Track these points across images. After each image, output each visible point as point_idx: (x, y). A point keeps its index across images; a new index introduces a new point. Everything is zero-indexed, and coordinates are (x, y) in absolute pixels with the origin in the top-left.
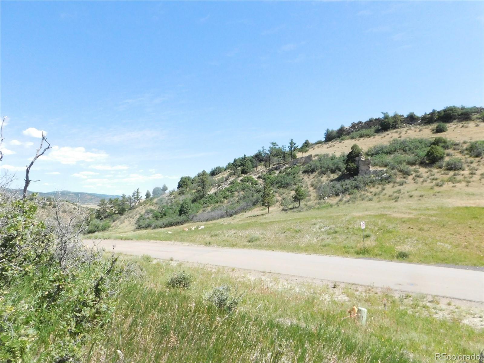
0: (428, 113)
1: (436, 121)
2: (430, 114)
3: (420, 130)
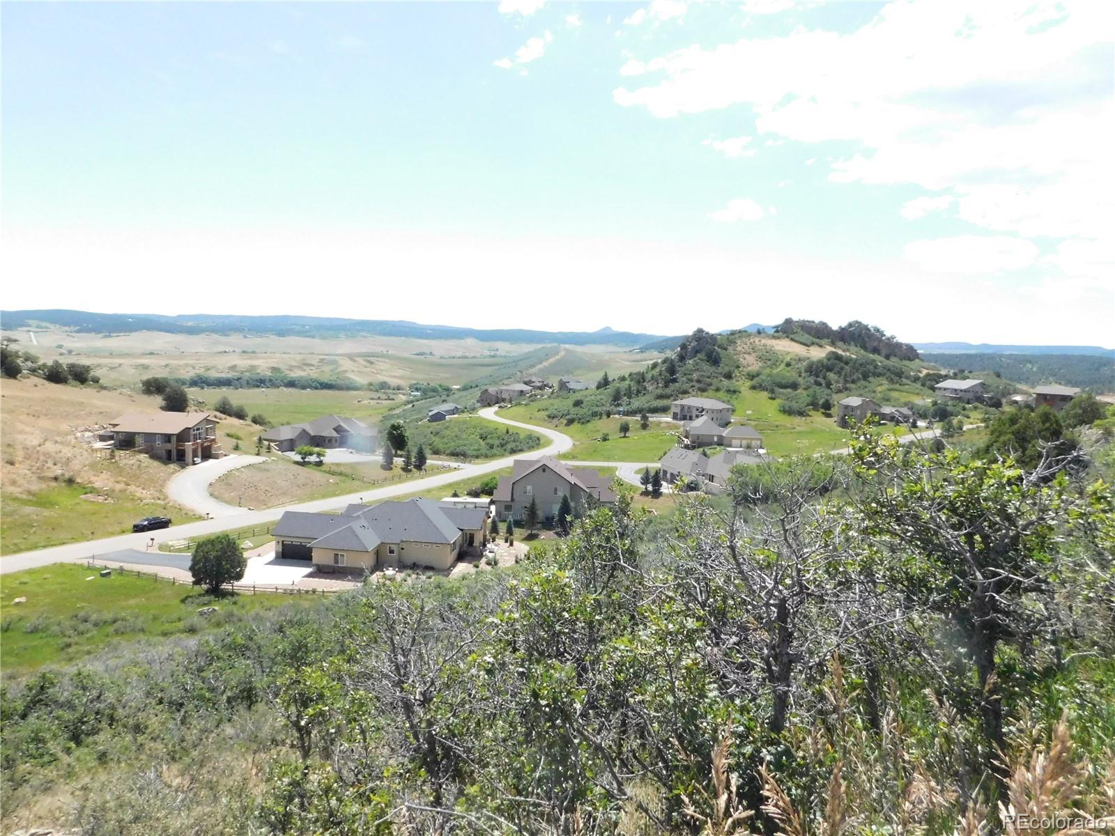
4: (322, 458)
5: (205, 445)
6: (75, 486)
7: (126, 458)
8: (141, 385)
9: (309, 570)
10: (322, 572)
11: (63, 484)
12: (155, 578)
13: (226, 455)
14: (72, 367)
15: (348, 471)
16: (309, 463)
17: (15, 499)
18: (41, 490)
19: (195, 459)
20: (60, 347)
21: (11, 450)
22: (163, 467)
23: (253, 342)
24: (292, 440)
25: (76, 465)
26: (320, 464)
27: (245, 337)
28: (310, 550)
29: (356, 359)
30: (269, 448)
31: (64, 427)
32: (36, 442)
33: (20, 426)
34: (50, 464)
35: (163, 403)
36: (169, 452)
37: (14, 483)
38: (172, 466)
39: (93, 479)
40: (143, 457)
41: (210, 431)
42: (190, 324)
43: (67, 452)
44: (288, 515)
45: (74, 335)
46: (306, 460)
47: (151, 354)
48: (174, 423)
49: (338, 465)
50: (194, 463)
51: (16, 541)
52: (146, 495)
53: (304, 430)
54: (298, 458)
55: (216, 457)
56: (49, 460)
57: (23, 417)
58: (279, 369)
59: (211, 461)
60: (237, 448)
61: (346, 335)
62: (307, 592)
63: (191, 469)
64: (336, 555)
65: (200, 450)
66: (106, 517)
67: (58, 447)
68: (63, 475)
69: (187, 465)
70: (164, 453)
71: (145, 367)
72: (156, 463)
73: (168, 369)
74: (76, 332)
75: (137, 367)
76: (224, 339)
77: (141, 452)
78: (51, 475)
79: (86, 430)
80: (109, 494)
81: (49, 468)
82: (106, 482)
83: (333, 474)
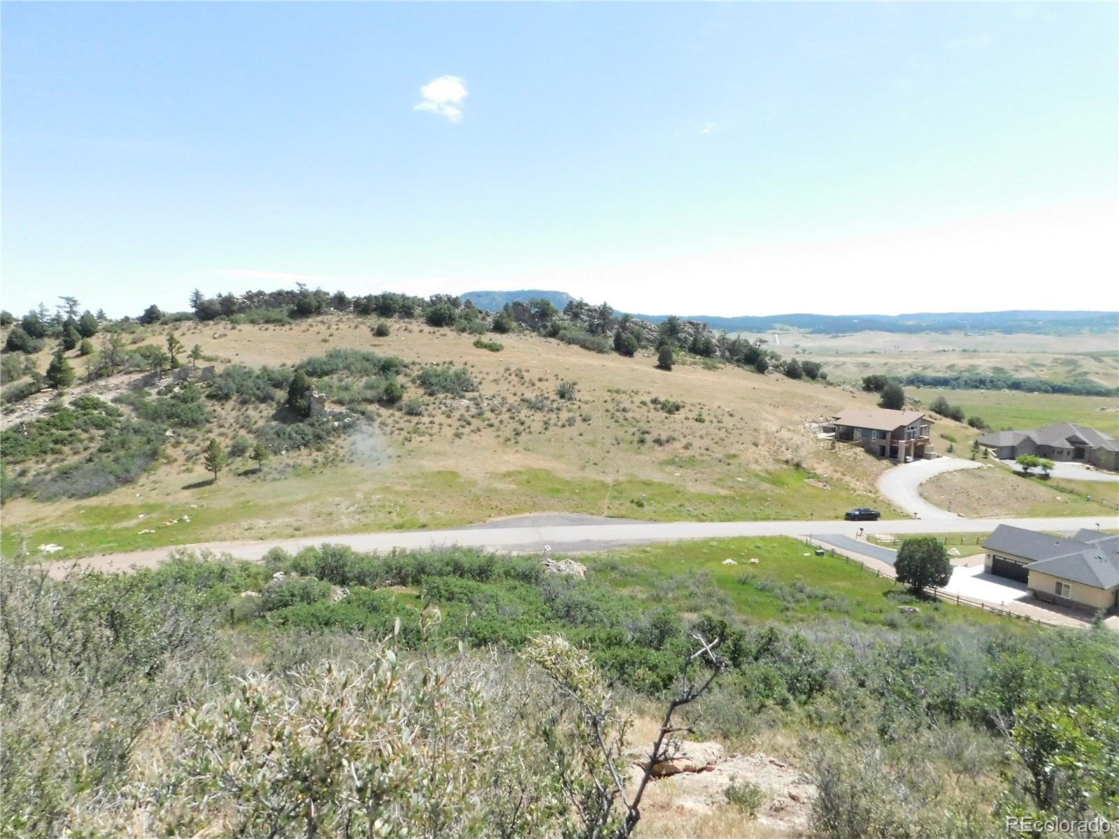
0: (362, 297)
1: (374, 310)
2: (365, 298)
3: (356, 327)
4: (1048, 471)
5: (919, 444)
6: (801, 470)
7: (844, 449)
8: (861, 382)
9: (1023, 594)
10: (1038, 598)
11: (792, 467)
12: (861, 566)
13: (938, 457)
14: (806, 364)
15: (1083, 490)
16: (1032, 475)
17: (757, 476)
18: (776, 470)
19: (908, 457)
20: (797, 346)
21: (757, 434)
22: (876, 462)
23: (976, 340)
24: (1013, 447)
25: (803, 452)
26: (1045, 477)
27: (966, 335)
28: (1026, 572)
29: (1104, 359)
30: (986, 453)
31: (796, 417)
32: (774, 429)
33: (765, 415)
34: (783, 449)
35: (881, 400)
36: (883, 448)
37: (757, 462)
38: (885, 462)
39: (816, 466)
40: (859, 450)
41: (924, 430)
42: (910, 323)
43: (797, 439)
44: (1002, 528)
45: (808, 335)
46: (1029, 471)
47: (872, 352)
48: (889, 420)
49: (1070, 481)
50: (906, 462)
51: (755, 511)
52: (859, 486)
53: (1028, 438)
54: (1020, 468)
55: (928, 457)
56: (783, 446)
57: (767, 407)
58: (1002, 369)
59: (923, 461)
60: (950, 450)
61: (1091, 331)
62: (1019, 617)
63: (902, 466)
64: (1059, 584)
65: (912, 449)
66: (824, 502)
67: (790, 435)
68: (792, 459)
69: (899, 462)
70: (878, 449)
71: (866, 366)
72: (870, 458)
73: (887, 366)
74: (810, 333)
75: (858, 365)
76: (944, 337)
77: (858, 445)
78: (785, 459)
79: (814, 421)
80: (827, 481)
81: (782, 452)
82: (826, 470)
83: (1062, 490)
